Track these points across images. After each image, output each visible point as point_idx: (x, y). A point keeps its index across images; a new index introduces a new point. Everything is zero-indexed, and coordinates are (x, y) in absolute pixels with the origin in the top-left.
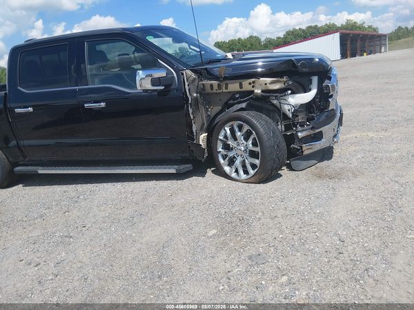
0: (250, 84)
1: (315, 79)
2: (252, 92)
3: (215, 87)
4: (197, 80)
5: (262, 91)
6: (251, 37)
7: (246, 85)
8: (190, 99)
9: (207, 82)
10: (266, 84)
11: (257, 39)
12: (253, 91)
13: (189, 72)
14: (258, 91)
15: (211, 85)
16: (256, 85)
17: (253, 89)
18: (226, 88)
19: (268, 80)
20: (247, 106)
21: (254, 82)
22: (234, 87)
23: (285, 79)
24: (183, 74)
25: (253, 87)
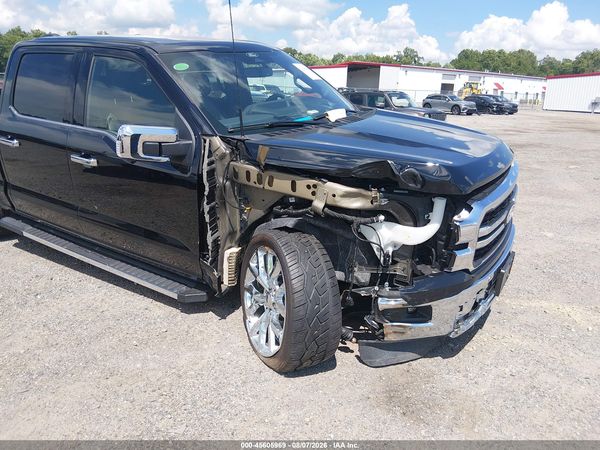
0: (309, 187)
1: (440, 205)
2: (309, 203)
3: (254, 178)
4: (228, 158)
5: (326, 206)
6: (521, 51)
7: (303, 187)
8: (207, 189)
9: (243, 166)
10: (334, 196)
11: (531, 56)
12: (311, 202)
13: (217, 141)
14: (319, 204)
15: (248, 173)
16: (319, 191)
17: (312, 198)
18: (270, 184)
19: (341, 189)
20: (297, 225)
21: (315, 186)
22: (282, 185)
23: (374, 193)
24: (205, 141)
25: (314, 194)
